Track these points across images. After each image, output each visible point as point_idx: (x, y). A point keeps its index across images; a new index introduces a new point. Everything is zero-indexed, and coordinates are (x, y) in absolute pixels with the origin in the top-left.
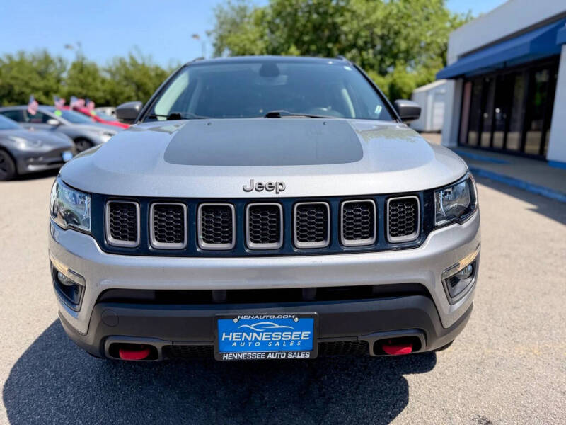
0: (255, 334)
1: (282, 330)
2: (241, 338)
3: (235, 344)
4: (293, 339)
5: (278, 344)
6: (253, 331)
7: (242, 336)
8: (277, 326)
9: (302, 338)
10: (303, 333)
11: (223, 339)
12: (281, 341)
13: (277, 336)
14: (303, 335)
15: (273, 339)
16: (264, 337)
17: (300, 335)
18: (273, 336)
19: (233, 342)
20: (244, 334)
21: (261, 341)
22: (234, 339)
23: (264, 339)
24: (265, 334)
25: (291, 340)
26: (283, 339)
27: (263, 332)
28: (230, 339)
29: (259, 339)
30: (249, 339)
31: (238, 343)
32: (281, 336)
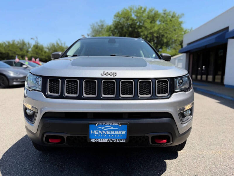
0: (104, 131)
1: (114, 130)
2: (98, 133)
3: (96, 135)
4: (119, 134)
5: (113, 136)
6: (103, 130)
7: (98, 132)
8: (113, 128)
9: (123, 134)
10: (123, 131)
11: (91, 133)
12: (114, 135)
13: (112, 132)
14: (123, 132)
15: (111, 134)
16: (107, 132)
17: (122, 132)
18: (111, 132)
19: (95, 134)
20: (100, 131)
21: (106, 134)
22: (95, 133)
23: (107, 134)
24: (108, 131)
25: (118, 134)
26: (115, 134)
27: (107, 130)
28: (94, 133)
29: (106, 133)
30: (101, 133)
31: (97, 135)
32: (114, 132)
